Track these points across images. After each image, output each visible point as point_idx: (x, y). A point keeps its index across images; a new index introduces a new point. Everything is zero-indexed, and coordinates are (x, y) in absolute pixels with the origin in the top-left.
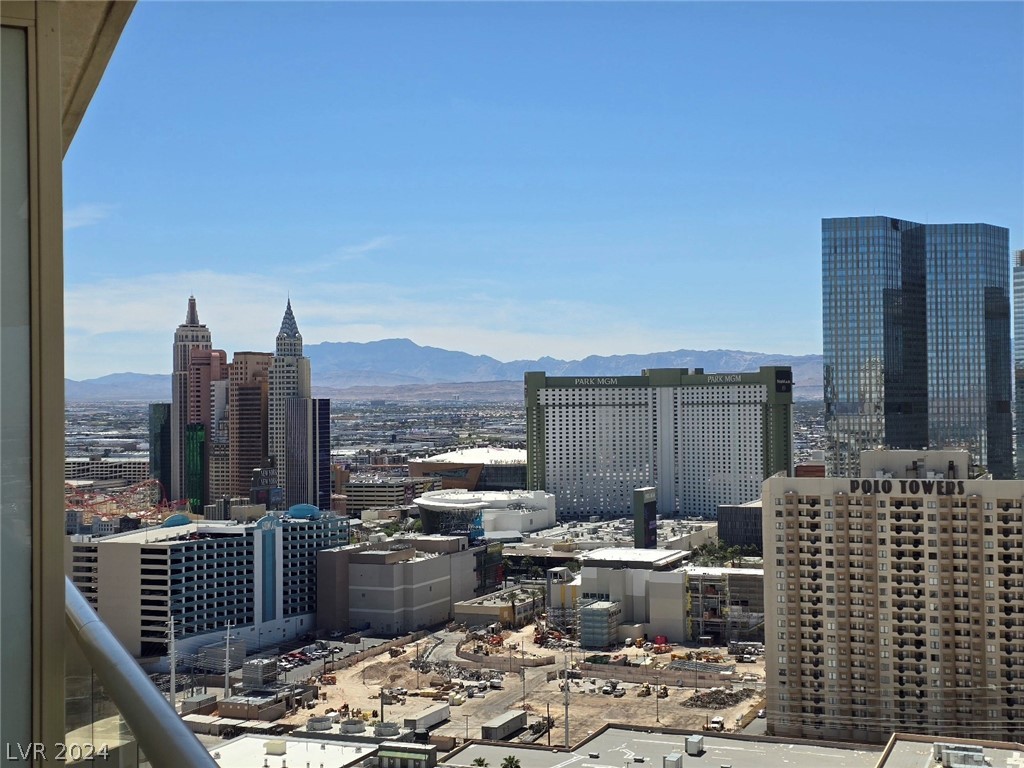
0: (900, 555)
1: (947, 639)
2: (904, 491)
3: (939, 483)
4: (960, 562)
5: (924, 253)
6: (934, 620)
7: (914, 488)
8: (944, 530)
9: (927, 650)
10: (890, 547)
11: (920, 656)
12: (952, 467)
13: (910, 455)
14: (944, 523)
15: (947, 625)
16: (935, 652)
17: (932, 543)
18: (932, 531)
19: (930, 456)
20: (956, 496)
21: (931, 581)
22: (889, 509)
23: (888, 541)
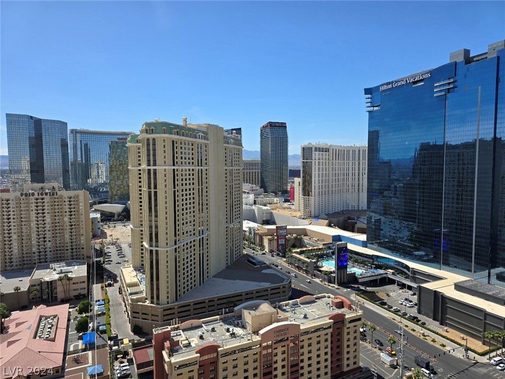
0: (38, 214)
1: (53, 235)
2: (38, 195)
3: (50, 193)
4: (57, 214)
5: (41, 127)
6: (49, 231)
7: (42, 194)
8: (52, 206)
9: (47, 239)
10: (34, 212)
11: (45, 241)
12: (53, 188)
13: (41, 185)
14: (52, 204)
15: (53, 232)
16: (50, 239)
17: (48, 209)
18: (48, 206)
19: (47, 185)
20: (55, 196)
21: (48, 219)
22: (34, 201)
23: (34, 210)
